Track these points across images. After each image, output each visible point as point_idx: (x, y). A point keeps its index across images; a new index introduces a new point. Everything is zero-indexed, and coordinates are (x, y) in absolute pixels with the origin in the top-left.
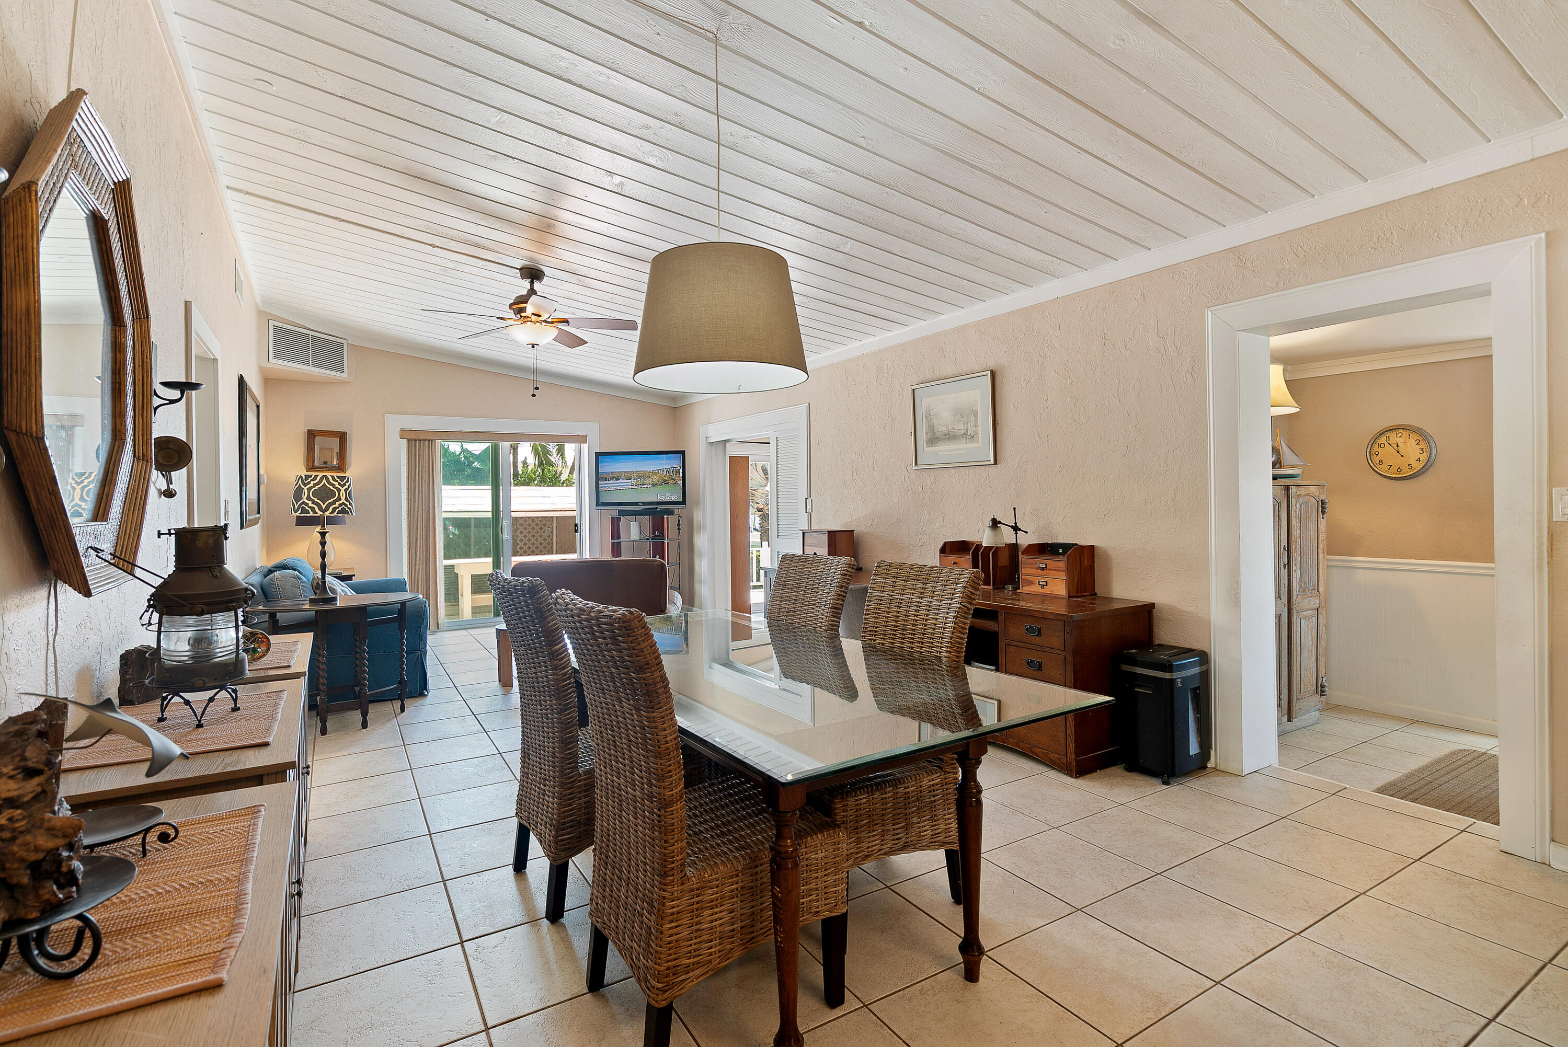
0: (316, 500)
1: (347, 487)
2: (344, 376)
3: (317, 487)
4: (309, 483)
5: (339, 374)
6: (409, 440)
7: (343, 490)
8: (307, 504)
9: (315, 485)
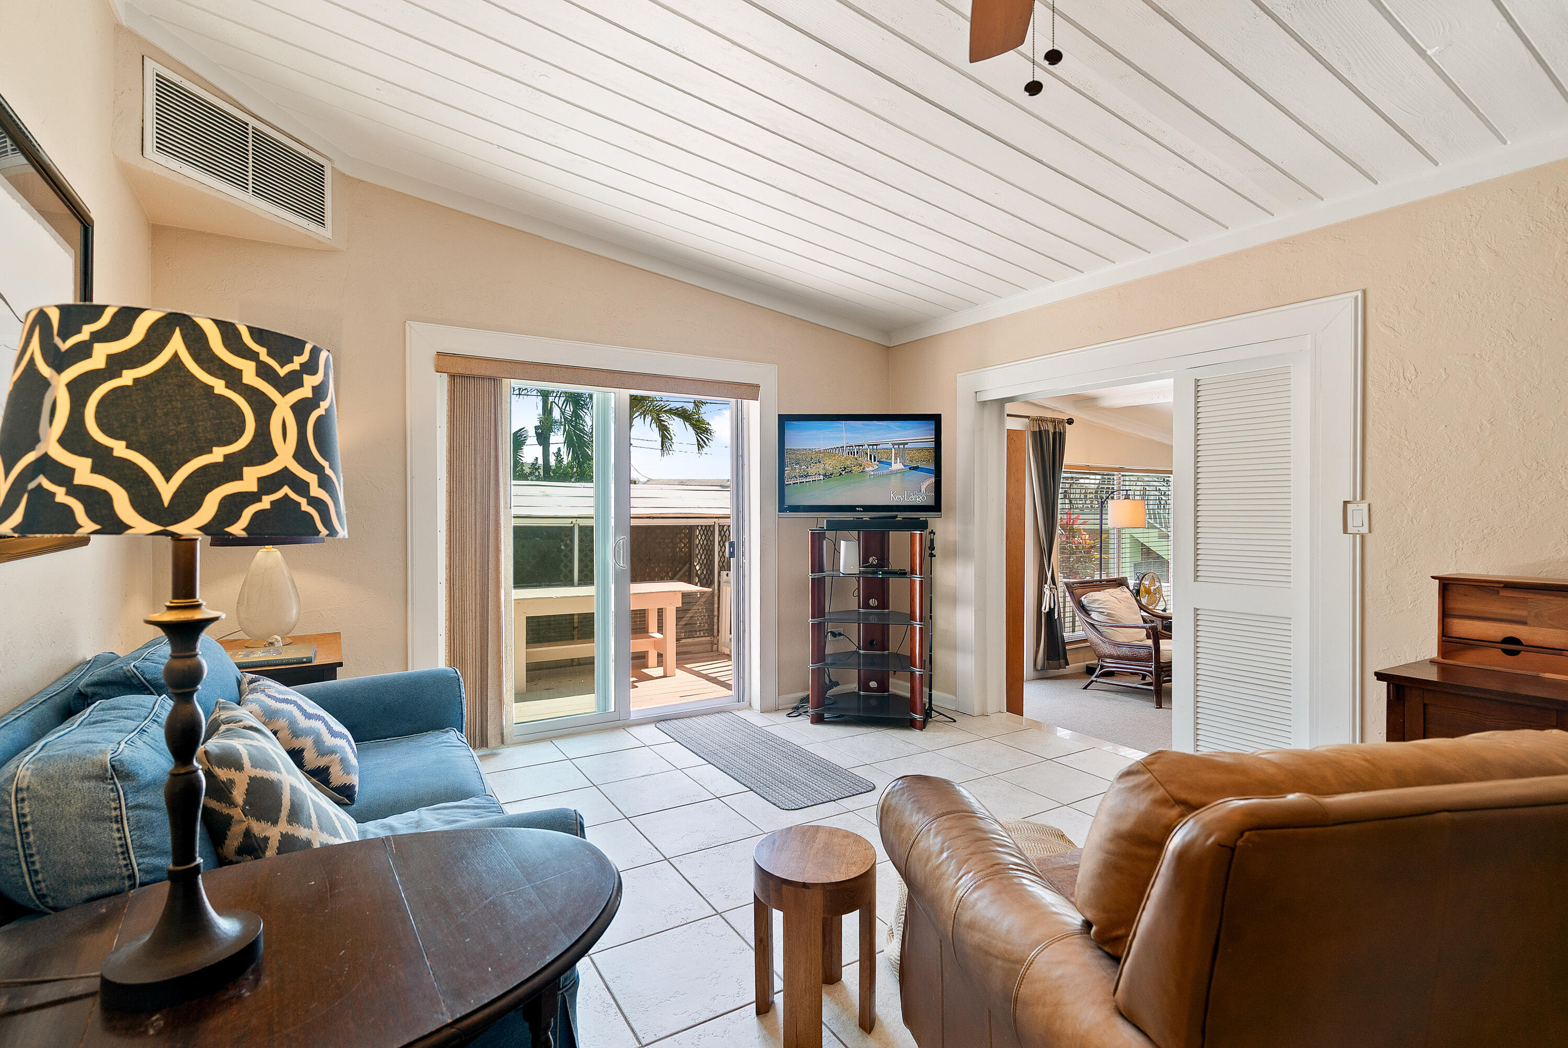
0: (120, 449)
1: (305, 392)
2: (325, 233)
3: (128, 377)
4: (83, 350)
5: (313, 226)
6: (452, 377)
7: (283, 406)
8: (64, 475)
9: (116, 364)
